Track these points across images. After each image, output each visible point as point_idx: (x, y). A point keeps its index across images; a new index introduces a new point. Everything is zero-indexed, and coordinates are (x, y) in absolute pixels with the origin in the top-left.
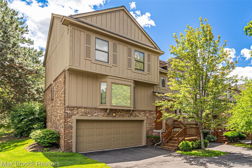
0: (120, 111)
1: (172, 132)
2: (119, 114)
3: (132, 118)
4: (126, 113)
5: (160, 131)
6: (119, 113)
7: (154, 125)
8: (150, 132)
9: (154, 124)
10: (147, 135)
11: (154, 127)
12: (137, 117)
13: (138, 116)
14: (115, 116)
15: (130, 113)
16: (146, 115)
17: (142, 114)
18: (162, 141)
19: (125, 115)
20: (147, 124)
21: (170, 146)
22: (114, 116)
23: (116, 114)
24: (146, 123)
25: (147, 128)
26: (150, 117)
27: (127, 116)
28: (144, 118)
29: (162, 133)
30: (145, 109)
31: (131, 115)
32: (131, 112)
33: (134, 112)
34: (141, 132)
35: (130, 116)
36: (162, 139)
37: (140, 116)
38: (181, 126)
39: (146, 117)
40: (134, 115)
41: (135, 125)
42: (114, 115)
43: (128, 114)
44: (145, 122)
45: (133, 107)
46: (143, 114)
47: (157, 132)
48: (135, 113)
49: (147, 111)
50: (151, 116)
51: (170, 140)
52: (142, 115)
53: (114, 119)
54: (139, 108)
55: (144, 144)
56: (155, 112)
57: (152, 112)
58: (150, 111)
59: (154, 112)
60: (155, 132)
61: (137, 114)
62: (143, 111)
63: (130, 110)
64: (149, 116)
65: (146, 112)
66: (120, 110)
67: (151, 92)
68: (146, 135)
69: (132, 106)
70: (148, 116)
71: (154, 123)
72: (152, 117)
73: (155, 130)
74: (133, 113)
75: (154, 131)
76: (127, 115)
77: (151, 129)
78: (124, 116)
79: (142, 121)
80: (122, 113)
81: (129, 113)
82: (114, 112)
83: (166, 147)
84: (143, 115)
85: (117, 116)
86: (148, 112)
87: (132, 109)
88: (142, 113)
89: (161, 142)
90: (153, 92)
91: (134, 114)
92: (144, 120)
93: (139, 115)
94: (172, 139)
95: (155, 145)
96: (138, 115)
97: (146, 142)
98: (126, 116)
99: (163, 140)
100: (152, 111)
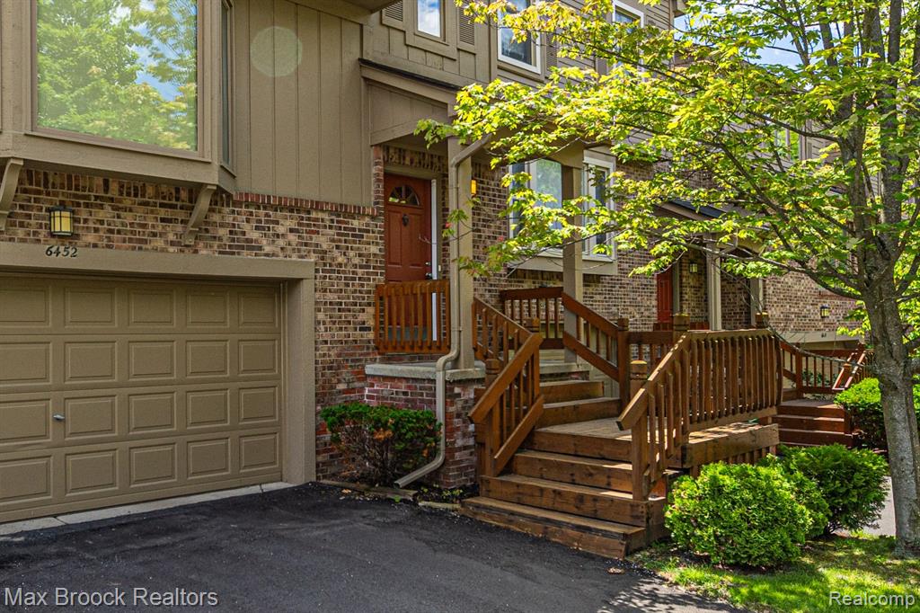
0: (112, 200)
1: (536, 378)
2: (102, 222)
3: (207, 261)
4: (163, 213)
5: (437, 371)
6: (106, 213)
7: (371, 323)
8: (346, 374)
9: (368, 318)
10: (320, 398)
11: (371, 335)
12: (245, 252)
13: (253, 247)
14: (73, 236)
15: (193, 220)
16: (315, 240)
17: (281, 229)
18: (450, 451)
19: (154, 235)
20: (321, 316)
21: (545, 501)
22: (62, 237)
23: (75, 220)
24: (317, 303)
25: (324, 349)
26: (341, 259)
27: (172, 244)
28: (301, 265)
29: (449, 385)
30: (309, 193)
31: (203, 231)
32: (204, 202)
33: (226, 210)
34: (278, 378)
35: (190, 241)
36: (450, 432)
37: (267, 249)
38: (573, 333)
39: (313, 258)
40: (223, 232)
41: (228, 318)
42: (63, 224)
43: (179, 228)
44: (306, 293)
45: (216, 164)
46: (291, 230)
47: (400, 379)
48: (229, 219)
49: (318, 206)
50: (352, 254)
51: (529, 442)
52: (281, 242)
53: (63, 260)
54: (258, 180)
55: (298, 470)
56: (373, 218)
57: (356, 223)
58: (342, 211)
59: (367, 219)
60: (386, 378)
61: (246, 227)
62: (292, 211)
63: (195, 189)
64: (336, 253)
65: (314, 215)
66: (114, 187)
67: (346, 61)
68: (318, 402)
69: (213, 154)
70: (325, 247)
71: (371, 310)
72: (357, 261)
73: (377, 366)
74: (216, 218)
75: (370, 369)
76: (171, 237)
77: (352, 358)
78: (145, 242)
79: (281, 289)
80: (128, 218)
81: (181, 215)
82: (62, 203)
83: (512, 513)
84: (292, 238)
85: (90, 238)
86: (326, 216)
87: (212, 177)
88: (286, 223)
89: (439, 460)
90: (363, 62)
91: (222, 225)
92: (302, 279)
93: (265, 242)
94: (537, 439)
95: (401, 482)
96: (255, 235)
97: (318, 453)
98: (159, 243)
99: (460, 443)
100: (358, 212)
